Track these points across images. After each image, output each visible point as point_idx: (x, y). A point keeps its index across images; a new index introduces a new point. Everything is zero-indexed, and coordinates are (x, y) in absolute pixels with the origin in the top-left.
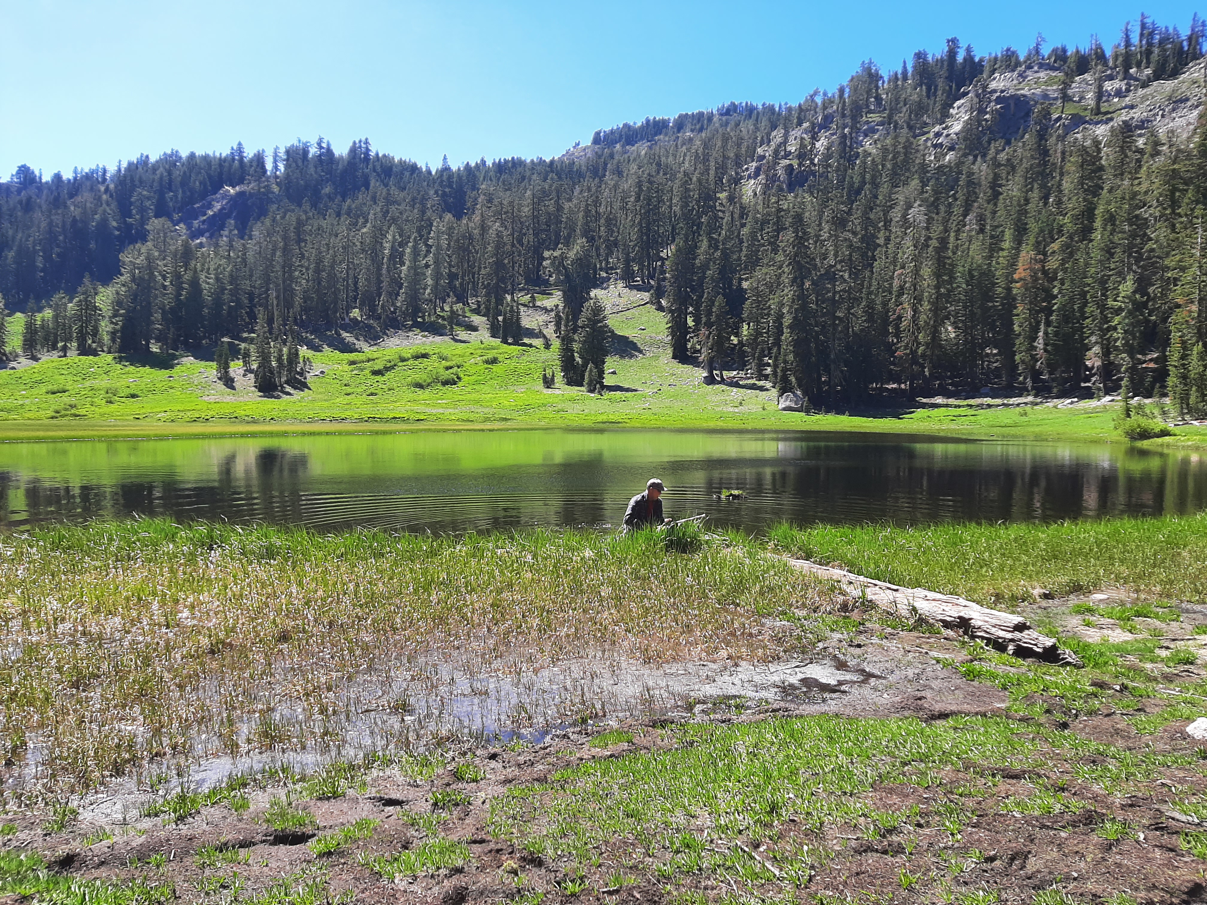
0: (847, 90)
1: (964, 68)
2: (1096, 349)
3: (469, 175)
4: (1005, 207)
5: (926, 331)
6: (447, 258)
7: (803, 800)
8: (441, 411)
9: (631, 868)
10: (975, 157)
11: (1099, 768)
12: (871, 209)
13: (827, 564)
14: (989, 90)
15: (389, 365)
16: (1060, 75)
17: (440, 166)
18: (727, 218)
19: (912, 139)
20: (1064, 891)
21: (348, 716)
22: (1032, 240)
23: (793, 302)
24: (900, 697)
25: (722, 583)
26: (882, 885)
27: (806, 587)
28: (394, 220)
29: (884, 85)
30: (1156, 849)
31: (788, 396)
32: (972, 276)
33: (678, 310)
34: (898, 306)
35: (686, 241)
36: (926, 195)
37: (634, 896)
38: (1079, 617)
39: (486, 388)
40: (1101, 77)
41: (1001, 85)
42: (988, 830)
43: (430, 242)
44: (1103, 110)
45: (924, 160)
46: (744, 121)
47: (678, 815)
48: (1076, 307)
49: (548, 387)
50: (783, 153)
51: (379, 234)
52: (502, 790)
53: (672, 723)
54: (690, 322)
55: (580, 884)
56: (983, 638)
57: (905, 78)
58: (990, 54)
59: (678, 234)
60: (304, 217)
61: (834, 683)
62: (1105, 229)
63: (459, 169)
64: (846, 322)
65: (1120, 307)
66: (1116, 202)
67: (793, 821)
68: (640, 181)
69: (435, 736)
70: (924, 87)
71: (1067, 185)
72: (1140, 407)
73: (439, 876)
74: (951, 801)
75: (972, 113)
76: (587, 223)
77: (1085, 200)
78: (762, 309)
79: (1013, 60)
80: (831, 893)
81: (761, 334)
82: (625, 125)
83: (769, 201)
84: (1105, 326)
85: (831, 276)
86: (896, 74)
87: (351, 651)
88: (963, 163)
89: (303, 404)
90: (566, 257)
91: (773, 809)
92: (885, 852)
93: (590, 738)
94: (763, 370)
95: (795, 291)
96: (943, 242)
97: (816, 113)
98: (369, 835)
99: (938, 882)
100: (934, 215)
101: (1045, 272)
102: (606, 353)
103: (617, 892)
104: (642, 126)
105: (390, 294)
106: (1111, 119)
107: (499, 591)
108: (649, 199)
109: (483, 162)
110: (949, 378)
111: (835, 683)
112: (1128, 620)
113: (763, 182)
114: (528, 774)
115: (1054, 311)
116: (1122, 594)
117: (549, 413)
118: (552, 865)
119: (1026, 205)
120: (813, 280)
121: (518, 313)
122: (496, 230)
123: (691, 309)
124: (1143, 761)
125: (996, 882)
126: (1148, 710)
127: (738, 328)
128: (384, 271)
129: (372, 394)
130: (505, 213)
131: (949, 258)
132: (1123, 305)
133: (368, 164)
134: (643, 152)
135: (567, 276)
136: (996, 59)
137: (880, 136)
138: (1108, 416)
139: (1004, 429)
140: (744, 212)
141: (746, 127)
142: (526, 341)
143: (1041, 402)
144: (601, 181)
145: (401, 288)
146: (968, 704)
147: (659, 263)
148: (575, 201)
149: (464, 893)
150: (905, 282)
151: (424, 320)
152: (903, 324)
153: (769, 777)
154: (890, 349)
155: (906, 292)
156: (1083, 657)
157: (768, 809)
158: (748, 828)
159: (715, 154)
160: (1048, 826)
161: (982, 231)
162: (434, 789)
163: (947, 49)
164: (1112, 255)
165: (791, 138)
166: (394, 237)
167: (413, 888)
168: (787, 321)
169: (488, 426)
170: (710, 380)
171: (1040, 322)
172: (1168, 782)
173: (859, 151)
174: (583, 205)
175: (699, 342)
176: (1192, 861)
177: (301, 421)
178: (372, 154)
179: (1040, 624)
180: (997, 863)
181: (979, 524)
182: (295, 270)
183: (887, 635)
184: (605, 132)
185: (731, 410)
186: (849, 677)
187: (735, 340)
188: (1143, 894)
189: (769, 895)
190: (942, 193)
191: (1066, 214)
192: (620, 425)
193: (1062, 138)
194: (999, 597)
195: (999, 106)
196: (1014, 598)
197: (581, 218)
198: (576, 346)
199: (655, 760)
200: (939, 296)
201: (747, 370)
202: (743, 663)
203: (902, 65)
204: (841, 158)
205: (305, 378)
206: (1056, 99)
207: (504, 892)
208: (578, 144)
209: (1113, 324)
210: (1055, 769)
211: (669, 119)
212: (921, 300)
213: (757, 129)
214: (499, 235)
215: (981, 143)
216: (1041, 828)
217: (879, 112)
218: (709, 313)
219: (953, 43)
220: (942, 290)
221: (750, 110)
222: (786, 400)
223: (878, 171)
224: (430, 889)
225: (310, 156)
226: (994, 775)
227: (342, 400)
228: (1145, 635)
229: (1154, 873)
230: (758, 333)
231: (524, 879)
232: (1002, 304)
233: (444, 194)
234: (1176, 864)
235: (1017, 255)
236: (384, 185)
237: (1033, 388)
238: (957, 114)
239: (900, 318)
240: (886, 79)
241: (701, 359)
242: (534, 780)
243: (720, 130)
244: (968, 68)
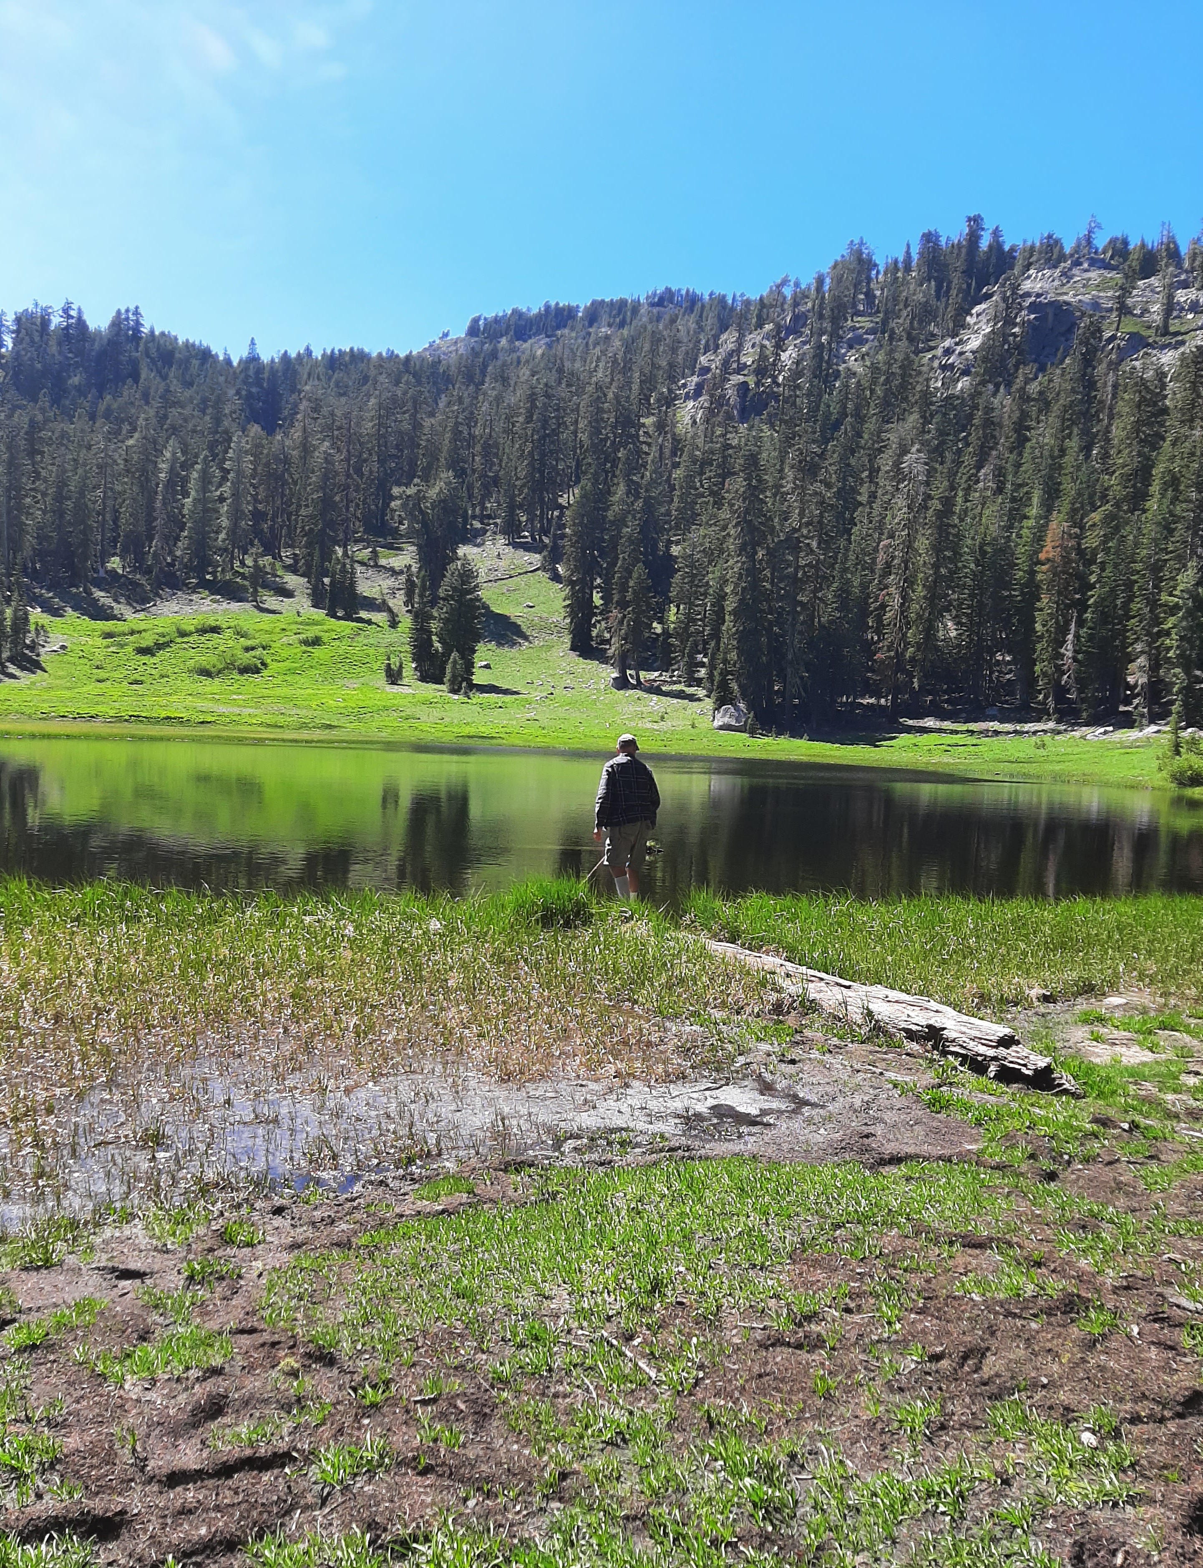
0: (828, 281)
1: (988, 258)
2: (1142, 661)
3: (288, 369)
4: (1033, 458)
5: (917, 627)
6: (251, 489)
7: (697, 1276)
8: (237, 711)
9: (456, 1368)
10: (997, 386)
11: (1090, 1237)
12: (853, 452)
13: (759, 949)
14: (1021, 292)
15: (162, 640)
16: (1118, 276)
17: (245, 354)
18: (654, 453)
19: (912, 356)
20: (1029, 1402)
21: (74, 1151)
22: (1066, 507)
23: (740, 578)
24: (841, 1133)
25: (616, 971)
26: (790, 1392)
27: (729, 977)
28: (174, 430)
29: (880, 276)
30: (1153, 1348)
31: (726, 711)
32: (983, 553)
33: (581, 581)
34: (882, 590)
35: (596, 482)
36: (927, 437)
37: (455, 1407)
38: (1086, 1028)
39: (302, 680)
40: (1172, 284)
41: (1038, 287)
42: (937, 1318)
43: (227, 465)
44: (1172, 329)
45: (928, 387)
46: (684, 315)
47: (526, 1295)
48: (1119, 602)
49: (393, 683)
50: (735, 366)
51: (150, 449)
52: (285, 1257)
53: (530, 1166)
54: (597, 599)
55: (384, 1391)
56: (956, 1054)
57: (908, 269)
58: (1025, 241)
59: (585, 473)
60: (40, 418)
61: (754, 1111)
62: (1163, 496)
63: (273, 360)
64: (810, 608)
65: (1177, 603)
66: (1182, 459)
67: (681, 1304)
68: (533, 394)
69: (199, 1180)
70: (933, 283)
71: (1118, 432)
72: (1194, 742)
73: (187, 1379)
74: (892, 1278)
75: (995, 324)
76: (456, 449)
77: (1140, 454)
78: (697, 586)
79: (1056, 251)
80: (722, 1403)
81: (695, 621)
82: (515, 311)
83: (713, 433)
84: (1156, 630)
85: (793, 544)
86: (896, 262)
87: (84, 1057)
88: (980, 393)
89: (34, 692)
90: (424, 497)
91: (656, 1287)
92: (799, 1346)
93: (417, 1186)
94: (694, 672)
95: (743, 563)
96: (948, 503)
97: (783, 310)
98: (93, 1321)
99: (865, 1388)
100: (937, 466)
101: (1081, 552)
102: (477, 638)
103: (434, 1401)
104: (539, 316)
105: (166, 538)
106: (1183, 343)
107: (305, 976)
108: (545, 422)
109: (308, 351)
110: (945, 692)
111: (757, 1112)
112: (1150, 1033)
113: (706, 405)
114: (326, 1234)
115: (1089, 606)
116: (1146, 997)
117: (391, 720)
118: (348, 1365)
119: (1061, 457)
120: (768, 548)
121: (353, 573)
122: (325, 452)
123: (599, 581)
124: (1149, 1228)
125: (940, 1389)
126: (1163, 1157)
127: (663, 611)
128: (158, 504)
129: (136, 682)
130: (339, 428)
131: (955, 526)
132: (1181, 602)
133: (138, 345)
134: (539, 352)
135: (425, 524)
136: (1032, 247)
137: (870, 348)
138: (1151, 752)
139: (1014, 765)
140: (678, 446)
141: (686, 325)
142: (363, 614)
143: (1065, 730)
144: (478, 390)
145: (182, 530)
146: (930, 1144)
147: (556, 513)
148: (440, 417)
149: (222, 1403)
150: (893, 558)
151: (215, 577)
152: (888, 615)
153: (653, 1244)
154: (869, 649)
155: (894, 571)
156: (1085, 1083)
157: (649, 1287)
158: (619, 1313)
159: (641, 360)
160: (1015, 1314)
161: (1000, 490)
162: (191, 1256)
163: (967, 230)
164: (1171, 532)
165: (748, 346)
166: (174, 454)
167: (152, 1395)
168: (730, 604)
169: (304, 735)
170: (622, 683)
171: (1071, 620)
172: (1177, 1257)
173: (841, 368)
174: (451, 424)
175: (609, 629)
176: (1195, 1362)
177: (30, 717)
178: (145, 330)
179: (1034, 1036)
180: (944, 1363)
181: (966, 898)
182: (26, 496)
183: (831, 1048)
184: (485, 319)
185: (649, 725)
186: (775, 1104)
187: (658, 628)
188: (1128, 1406)
189: (640, 1405)
190: (948, 434)
191: (1114, 472)
192: (494, 741)
193: (1114, 366)
194: (984, 998)
195: (1032, 316)
196: (1003, 1000)
197: (447, 442)
198: (434, 626)
199: (502, 1219)
200: (938, 577)
201: (673, 671)
202: (636, 1083)
203: (904, 249)
204: (815, 377)
205: (38, 655)
206: (1110, 310)
207: (278, 1401)
208: (446, 335)
209: (1166, 627)
210: (1033, 1236)
211: (578, 306)
212: (913, 583)
213: (701, 328)
214: (328, 458)
215: (1006, 368)
216: (1006, 1316)
217: (870, 315)
218: (624, 588)
219: (975, 222)
220: (943, 571)
221: (692, 301)
222: (724, 716)
223: (865, 399)
224: (174, 1397)
225: (52, 327)
226: (951, 1243)
227: (93, 688)
228: (1170, 1055)
229: (1146, 1379)
230: (690, 619)
231: (308, 1383)
232: (1022, 594)
233: (250, 395)
234: (1175, 1366)
235: (1046, 525)
236: (161, 376)
237: (1056, 710)
238: (975, 324)
239: (883, 606)
240: (882, 269)
241: (610, 653)
242: (333, 1244)
243: (649, 327)
244: (993, 260)
